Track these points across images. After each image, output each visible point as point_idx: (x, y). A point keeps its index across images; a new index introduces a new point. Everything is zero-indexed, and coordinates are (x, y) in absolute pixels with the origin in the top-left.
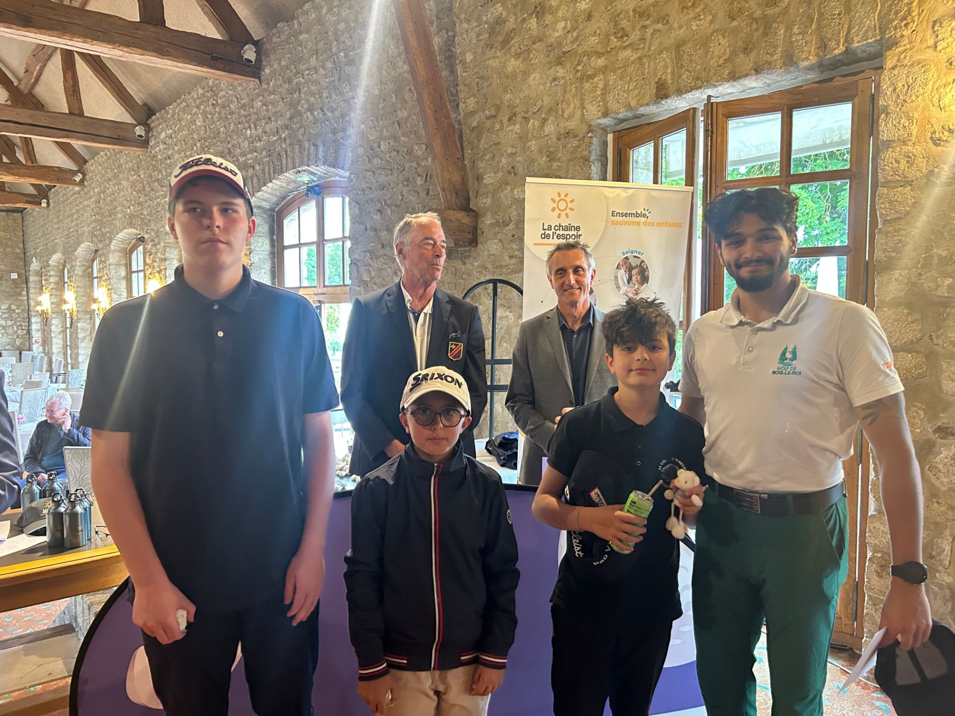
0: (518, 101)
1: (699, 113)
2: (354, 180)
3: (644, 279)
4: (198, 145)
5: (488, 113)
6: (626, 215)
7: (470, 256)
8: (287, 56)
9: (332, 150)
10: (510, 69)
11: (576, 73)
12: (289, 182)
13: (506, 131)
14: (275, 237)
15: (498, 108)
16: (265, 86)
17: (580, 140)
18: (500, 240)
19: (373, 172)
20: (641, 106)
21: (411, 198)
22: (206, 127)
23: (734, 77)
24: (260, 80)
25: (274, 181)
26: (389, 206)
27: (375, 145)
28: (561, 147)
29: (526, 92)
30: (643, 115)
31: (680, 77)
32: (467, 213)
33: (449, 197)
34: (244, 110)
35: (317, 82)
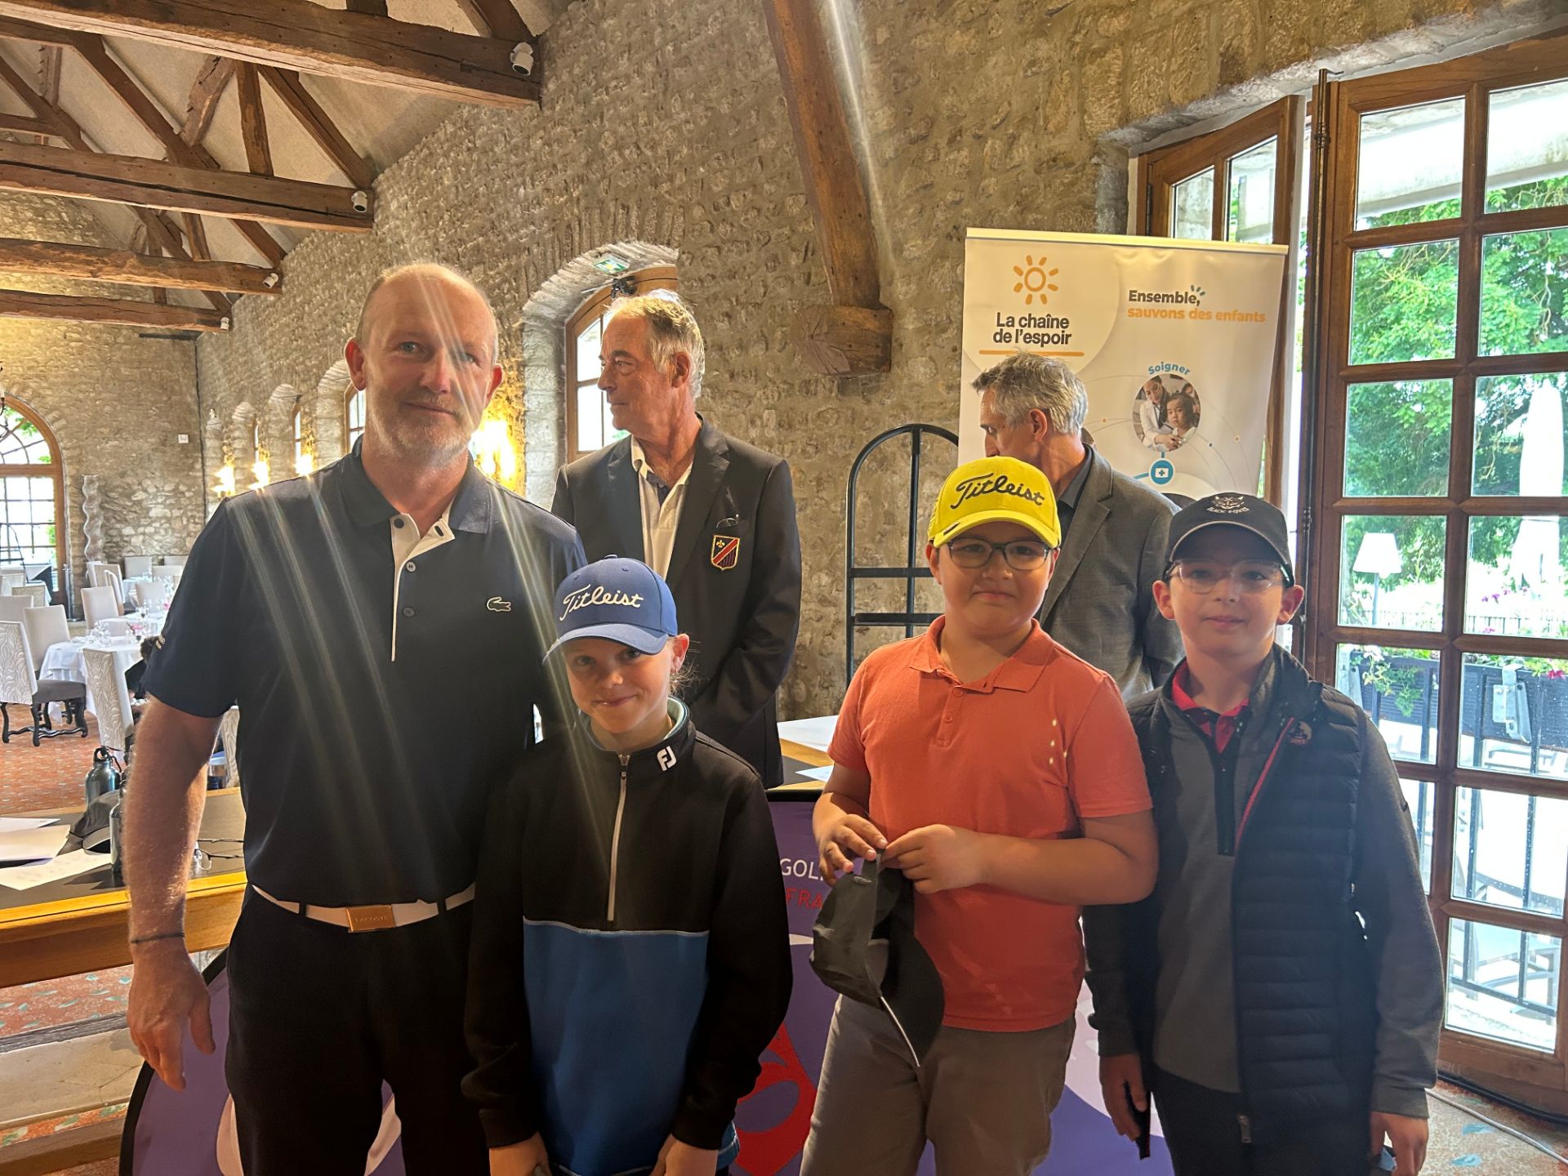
0: (965, 107)
1: (1303, 108)
2: (687, 263)
3: (1191, 418)
4: (446, 217)
5: (912, 132)
6: (1157, 298)
7: (878, 388)
8: (584, 58)
9: (652, 214)
10: (952, 51)
11: (1071, 48)
12: (587, 272)
13: (944, 162)
14: (564, 367)
15: (931, 123)
16: (547, 112)
17: (1076, 172)
18: (931, 358)
19: (719, 249)
20: (1191, 101)
21: (782, 291)
22: (457, 188)
23: (1373, 33)
24: (540, 103)
25: (561, 271)
26: (744, 305)
27: (722, 201)
28: (1042, 186)
29: (980, 90)
30: (1195, 120)
31: (1267, 39)
32: (874, 312)
33: (842, 284)
34: (515, 155)
35: (629, 100)
